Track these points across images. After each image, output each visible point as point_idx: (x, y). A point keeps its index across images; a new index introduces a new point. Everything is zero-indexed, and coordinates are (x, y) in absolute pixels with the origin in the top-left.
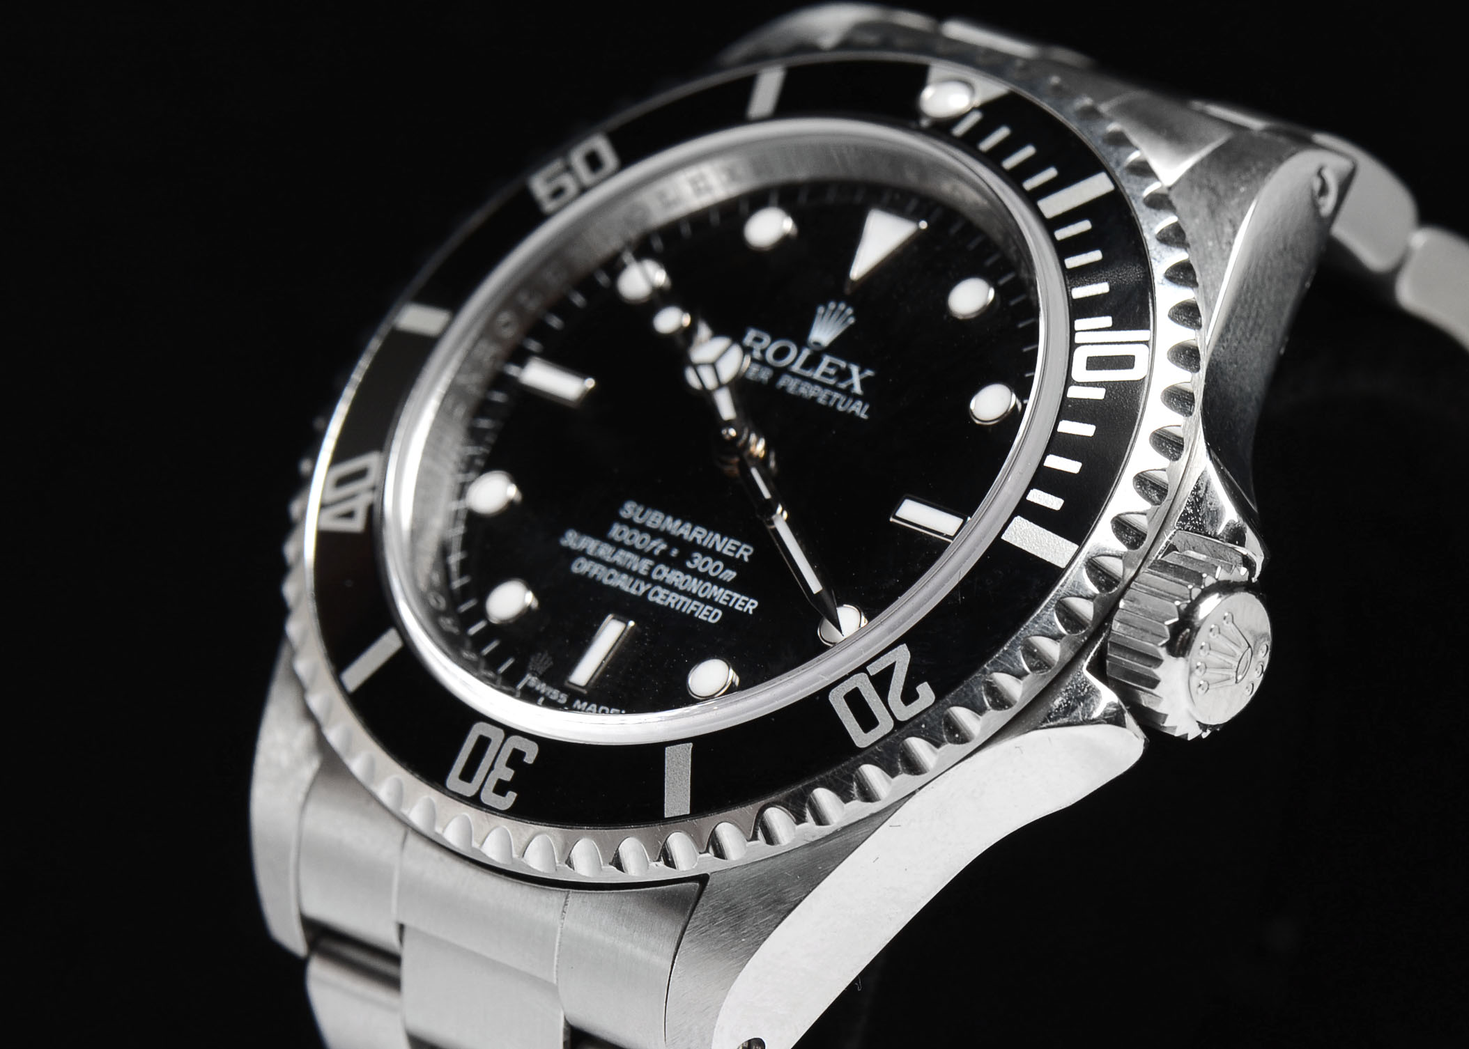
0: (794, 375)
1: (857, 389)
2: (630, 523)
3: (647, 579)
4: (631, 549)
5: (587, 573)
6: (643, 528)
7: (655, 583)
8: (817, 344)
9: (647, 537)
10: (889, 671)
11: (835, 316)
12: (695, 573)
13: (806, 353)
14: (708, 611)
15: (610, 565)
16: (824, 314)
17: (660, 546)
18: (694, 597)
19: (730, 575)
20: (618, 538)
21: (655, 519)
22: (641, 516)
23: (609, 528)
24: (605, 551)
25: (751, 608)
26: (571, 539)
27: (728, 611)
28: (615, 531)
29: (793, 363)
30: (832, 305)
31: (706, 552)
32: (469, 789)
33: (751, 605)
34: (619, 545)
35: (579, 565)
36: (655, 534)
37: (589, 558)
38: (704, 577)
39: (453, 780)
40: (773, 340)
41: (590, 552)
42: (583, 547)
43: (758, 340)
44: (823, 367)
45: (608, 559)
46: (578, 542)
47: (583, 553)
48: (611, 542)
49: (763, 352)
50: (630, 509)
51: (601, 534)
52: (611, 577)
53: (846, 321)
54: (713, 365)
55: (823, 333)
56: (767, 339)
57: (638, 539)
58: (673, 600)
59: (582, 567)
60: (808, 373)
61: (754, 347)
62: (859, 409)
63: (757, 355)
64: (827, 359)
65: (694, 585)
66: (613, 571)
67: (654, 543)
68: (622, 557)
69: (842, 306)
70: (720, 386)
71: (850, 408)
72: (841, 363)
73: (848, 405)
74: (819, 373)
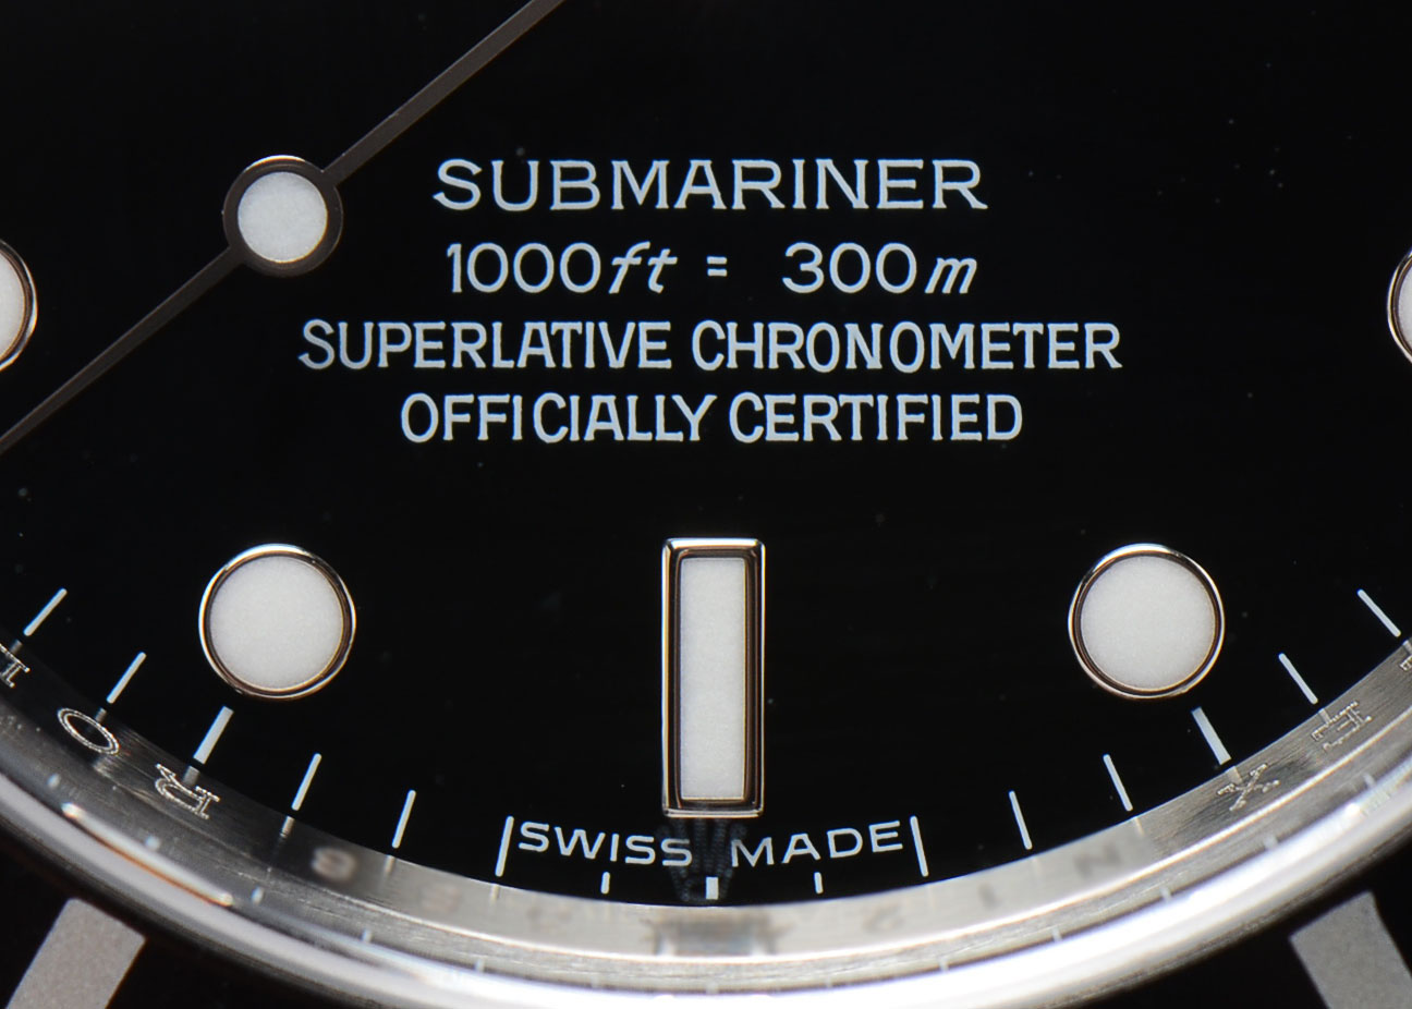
2: (485, 223)
3: (689, 382)
4: (556, 304)
7: (726, 384)
9: (583, 248)
12: (828, 306)
14: (966, 408)
15: (524, 381)
18: (887, 381)
19: (957, 272)
21: (571, 182)
24: (472, 343)
25: (1106, 349)
27: (1033, 385)
31: (834, 224)
33: (1102, 343)
34: (511, 310)
35: (423, 418)
36: (604, 228)
37: (439, 384)
38: (872, 308)
45: (503, 363)
48: (473, 306)
52: (550, 418)
58: (820, 415)
65: (861, 346)
66: (550, 397)
67: (625, 262)
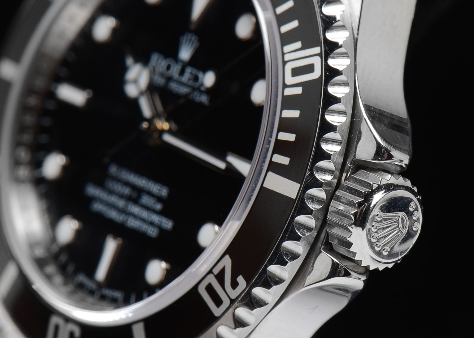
0: (175, 81)
8: (183, 60)
10: (223, 271)
11: (189, 41)
12: (143, 206)
13: (179, 67)
14: (151, 231)
16: (184, 42)
19: (159, 207)
20: (112, 189)
22: (120, 173)
23: (106, 182)
28: (110, 183)
30: (186, 36)
36: (126, 184)
41: (100, 197)
42: (97, 194)
44: (187, 75)
46: (94, 191)
47: (97, 198)
50: (113, 170)
53: (194, 45)
54: (137, 81)
55: (185, 54)
59: (97, 207)
60: (181, 79)
62: (206, 99)
64: (188, 70)
66: (112, 209)
69: (190, 35)
70: (142, 93)
71: (201, 98)
72: (195, 71)
73: (199, 97)
74: (186, 78)
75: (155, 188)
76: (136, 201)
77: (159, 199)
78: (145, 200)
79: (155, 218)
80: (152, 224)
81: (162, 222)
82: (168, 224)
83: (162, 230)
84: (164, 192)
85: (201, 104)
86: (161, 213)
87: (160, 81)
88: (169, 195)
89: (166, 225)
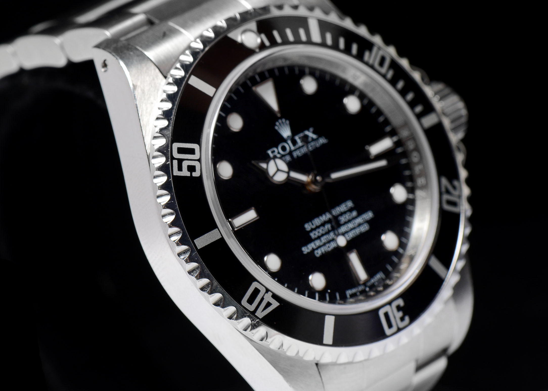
0: (295, 150)
1: (314, 136)
2: (312, 230)
4: (323, 235)
5: (322, 253)
6: (318, 227)
8: (288, 137)
9: (322, 228)
11: (282, 125)
12: (346, 223)
13: (289, 142)
15: (324, 244)
16: (279, 128)
17: (328, 226)
19: (354, 213)
20: (316, 236)
21: (317, 222)
22: (313, 225)
23: (310, 237)
24: (318, 243)
26: (306, 250)
28: (312, 235)
29: (290, 148)
30: (277, 124)
31: (342, 214)
32: (394, 329)
34: (319, 238)
35: (317, 253)
36: (323, 224)
37: (317, 249)
38: (349, 221)
39: (388, 331)
40: (277, 148)
41: (315, 247)
42: (311, 248)
43: (273, 152)
44: (299, 141)
45: (321, 244)
46: (308, 249)
47: (313, 250)
48: (316, 239)
49: (279, 153)
50: (308, 227)
51: (311, 240)
52: (329, 247)
53: (286, 124)
54: (278, 170)
55: (286, 132)
56: (275, 149)
57: (321, 231)
59: (318, 253)
60: (297, 146)
61: (275, 154)
62: (322, 141)
63: (278, 156)
64: (297, 138)
65: (350, 225)
66: (327, 245)
67: (326, 227)
68: (324, 239)
69: (280, 121)
70: (288, 173)
71: (319, 143)
72: (301, 135)
73: (318, 143)
74: (300, 143)
75: (343, 208)
76: (339, 225)
77: (351, 210)
78: (343, 219)
79: (359, 220)
80: (360, 225)
81: (364, 218)
82: (369, 215)
83: (368, 222)
84: (350, 204)
85: (323, 145)
86: (359, 214)
87: (288, 158)
88: (354, 202)
89: (368, 217)
